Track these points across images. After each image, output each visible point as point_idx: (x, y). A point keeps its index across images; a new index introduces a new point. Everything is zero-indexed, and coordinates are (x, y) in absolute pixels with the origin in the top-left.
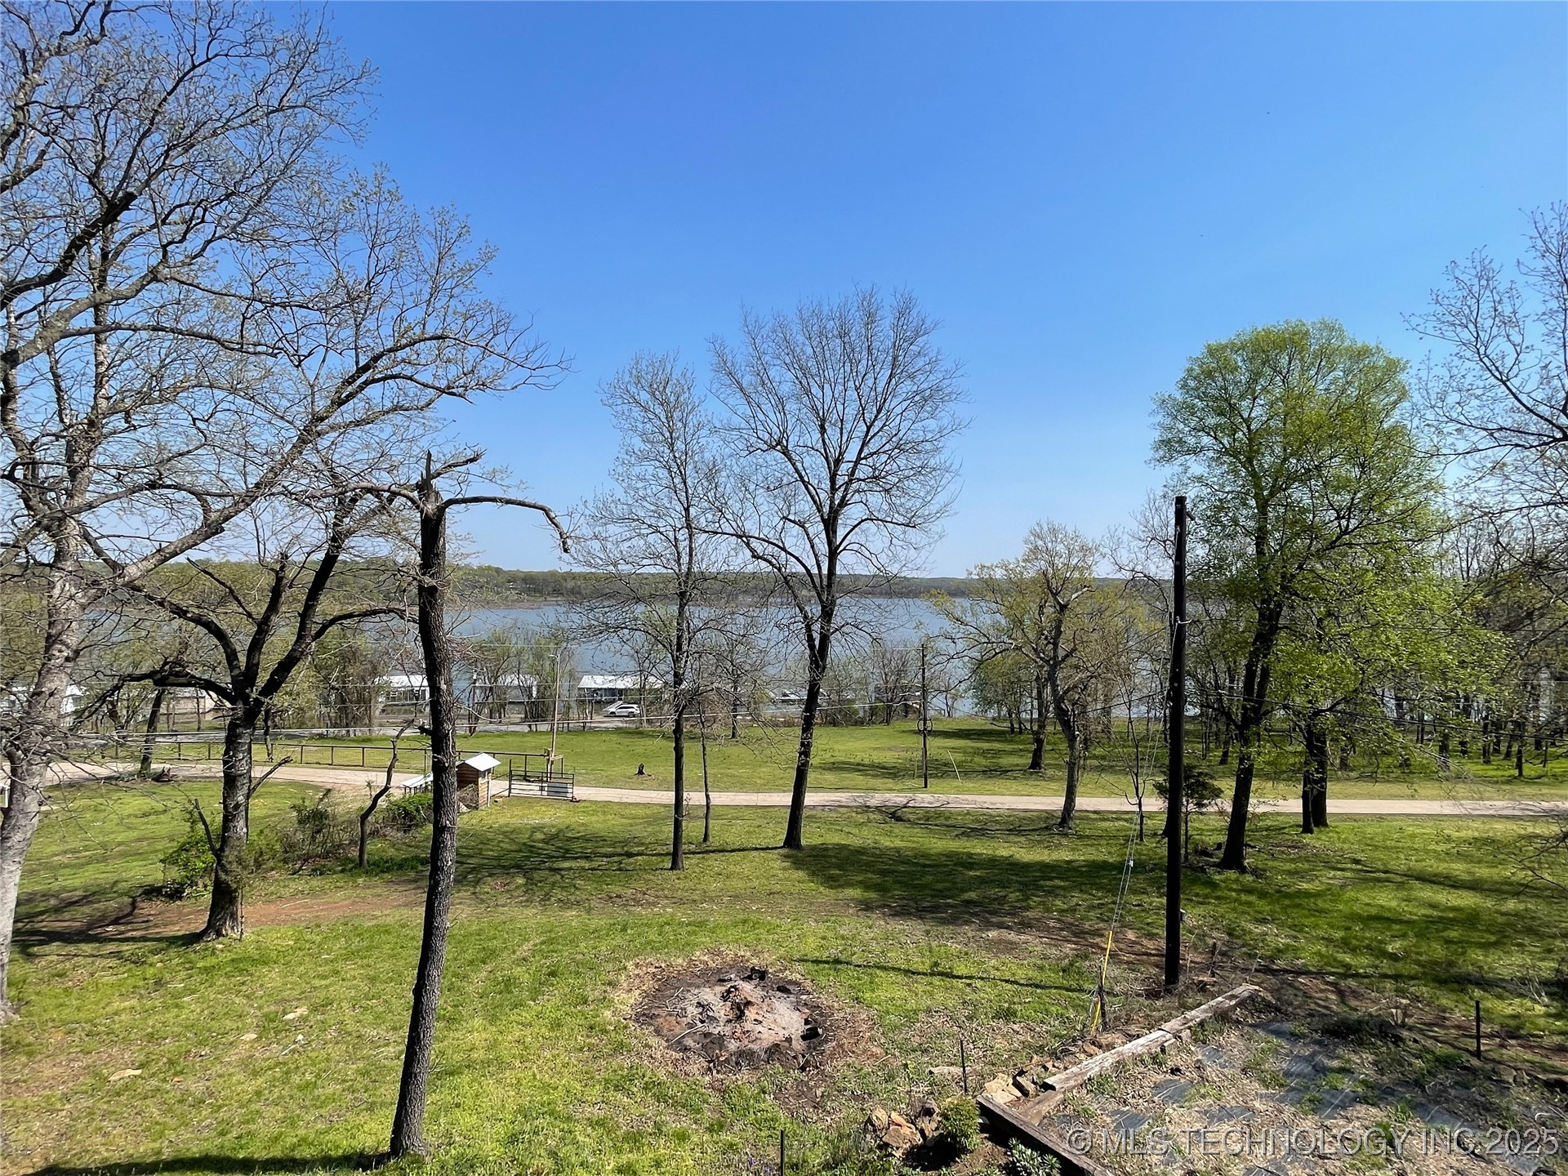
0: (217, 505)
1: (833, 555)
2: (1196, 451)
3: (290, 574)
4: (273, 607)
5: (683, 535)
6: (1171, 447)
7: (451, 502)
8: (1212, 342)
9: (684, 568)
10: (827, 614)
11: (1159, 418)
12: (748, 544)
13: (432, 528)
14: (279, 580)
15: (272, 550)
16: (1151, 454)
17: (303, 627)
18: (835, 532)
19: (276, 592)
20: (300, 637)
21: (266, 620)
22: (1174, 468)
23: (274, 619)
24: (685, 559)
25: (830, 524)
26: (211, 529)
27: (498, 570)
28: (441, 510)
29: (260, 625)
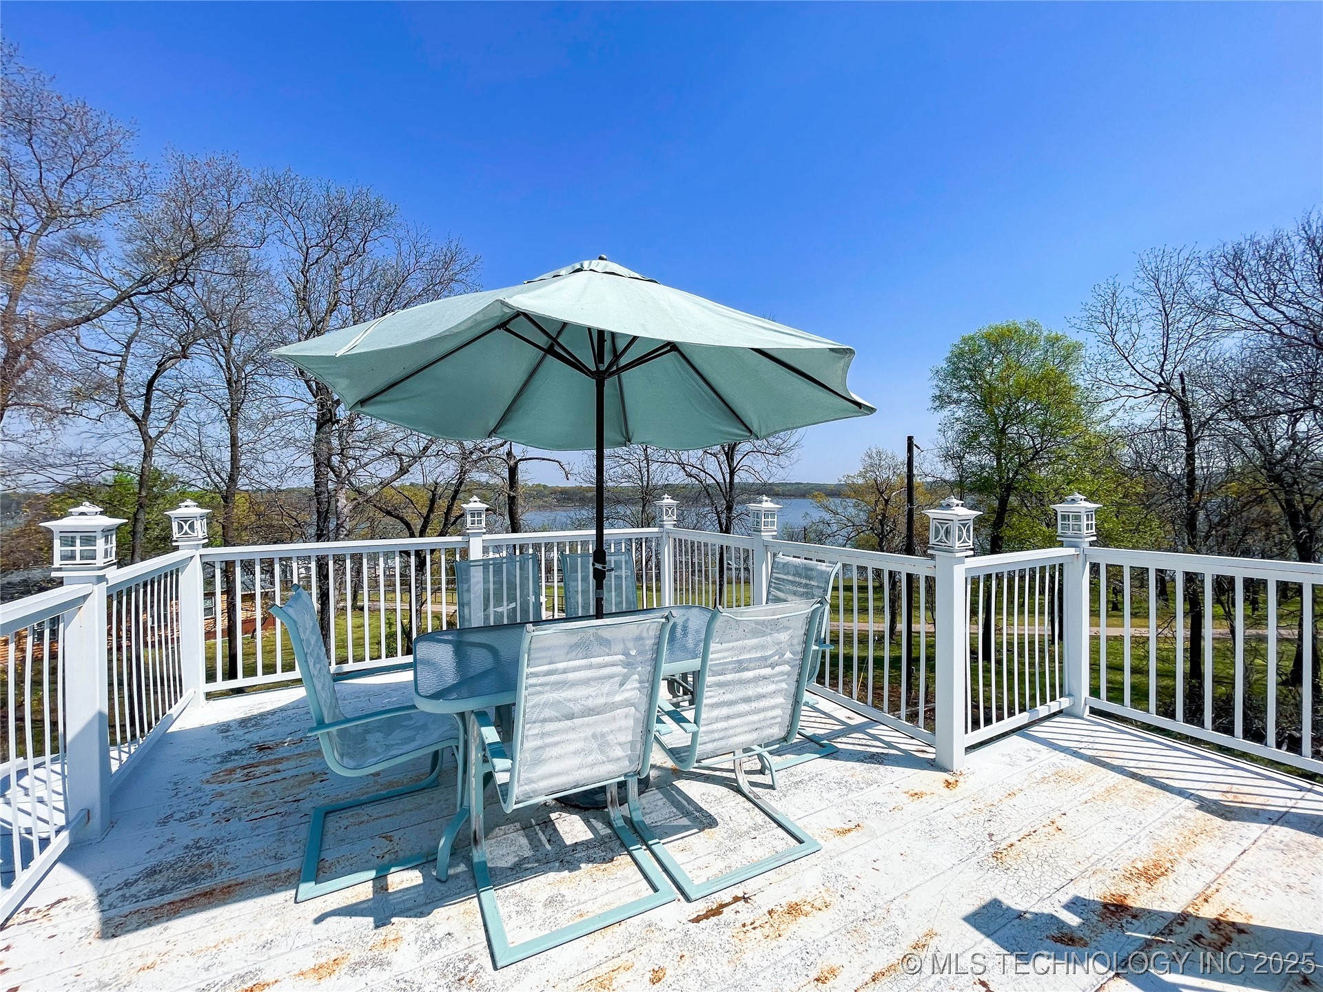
0: (406, 460)
1: (732, 473)
2: (958, 402)
3: (440, 490)
4: (431, 510)
5: (644, 464)
6: (942, 400)
7: (520, 460)
8: (966, 335)
9: (645, 483)
10: (729, 508)
11: (935, 382)
12: (684, 468)
13: (513, 471)
14: (434, 495)
15: (430, 480)
16: (930, 404)
17: (446, 519)
18: (733, 460)
19: (433, 501)
20: (445, 525)
21: (428, 516)
22: (946, 412)
23: (432, 516)
24: (645, 479)
25: (730, 456)
26: (403, 471)
27: (545, 487)
28: (516, 464)
29: (425, 518)
